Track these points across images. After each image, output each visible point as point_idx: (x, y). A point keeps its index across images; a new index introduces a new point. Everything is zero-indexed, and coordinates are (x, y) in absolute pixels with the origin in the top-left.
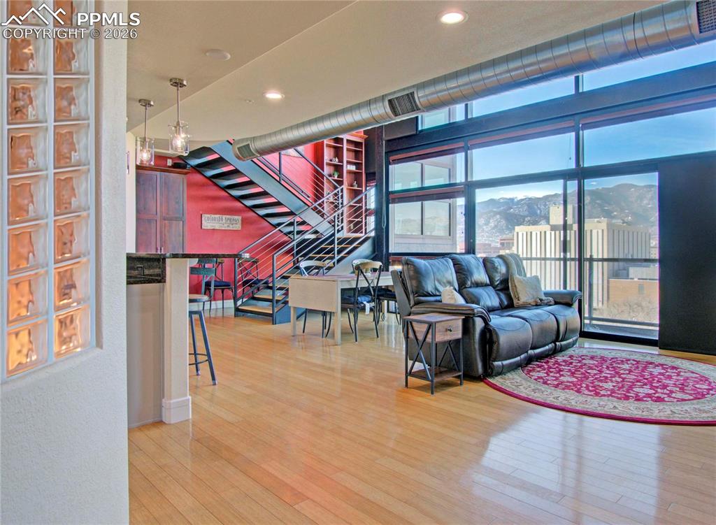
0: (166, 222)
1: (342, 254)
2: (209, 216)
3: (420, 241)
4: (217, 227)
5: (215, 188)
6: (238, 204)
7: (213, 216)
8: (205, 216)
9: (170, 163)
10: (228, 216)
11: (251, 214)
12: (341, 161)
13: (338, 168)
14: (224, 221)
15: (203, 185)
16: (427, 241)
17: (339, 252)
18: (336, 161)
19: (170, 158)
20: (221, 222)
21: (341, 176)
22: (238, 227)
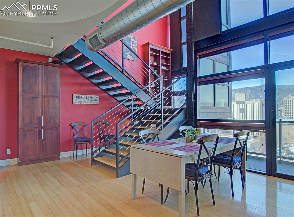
0: (46, 99)
1: (167, 120)
2: (77, 95)
3: (214, 111)
4: (83, 102)
5: (82, 78)
6: (97, 88)
7: (80, 95)
8: (75, 96)
9: (50, 60)
10: (90, 96)
11: (105, 94)
12: (158, 63)
13: (157, 68)
14: (88, 99)
15: (73, 76)
16: (218, 111)
17: (165, 119)
18: (155, 64)
19: (50, 57)
20: (85, 99)
21: (158, 72)
22: (97, 102)
